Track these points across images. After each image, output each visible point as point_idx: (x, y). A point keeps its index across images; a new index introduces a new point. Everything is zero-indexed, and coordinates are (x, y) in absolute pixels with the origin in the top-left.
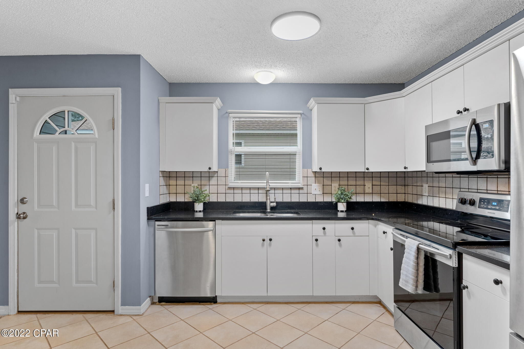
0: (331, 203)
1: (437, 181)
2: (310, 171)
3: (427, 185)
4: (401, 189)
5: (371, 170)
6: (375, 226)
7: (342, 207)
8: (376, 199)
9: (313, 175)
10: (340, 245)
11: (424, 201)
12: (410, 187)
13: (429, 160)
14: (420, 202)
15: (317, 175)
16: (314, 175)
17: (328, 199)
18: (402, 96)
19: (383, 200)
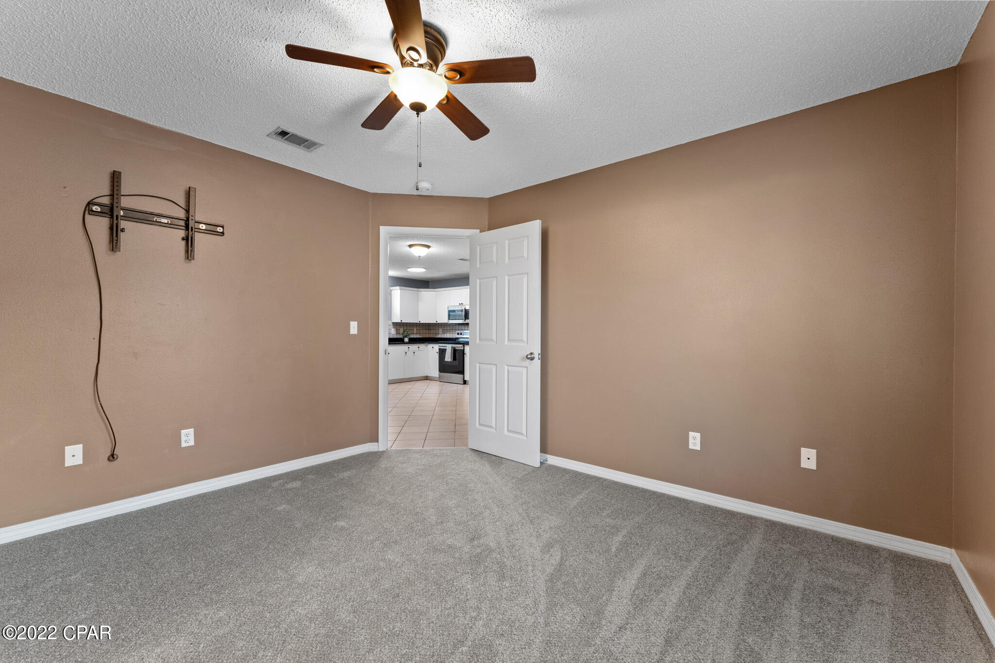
0: (400, 338)
1: (449, 327)
2: (391, 321)
4: (427, 331)
5: (421, 322)
6: (426, 346)
7: (406, 340)
8: (418, 336)
10: (414, 355)
11: (440, 336)
12: (432, 331)
13: (449, 319)
14: (437, 337)
15: (394, 324)
16: (392, 323)
17: (398, 336)
19: (421, 337)
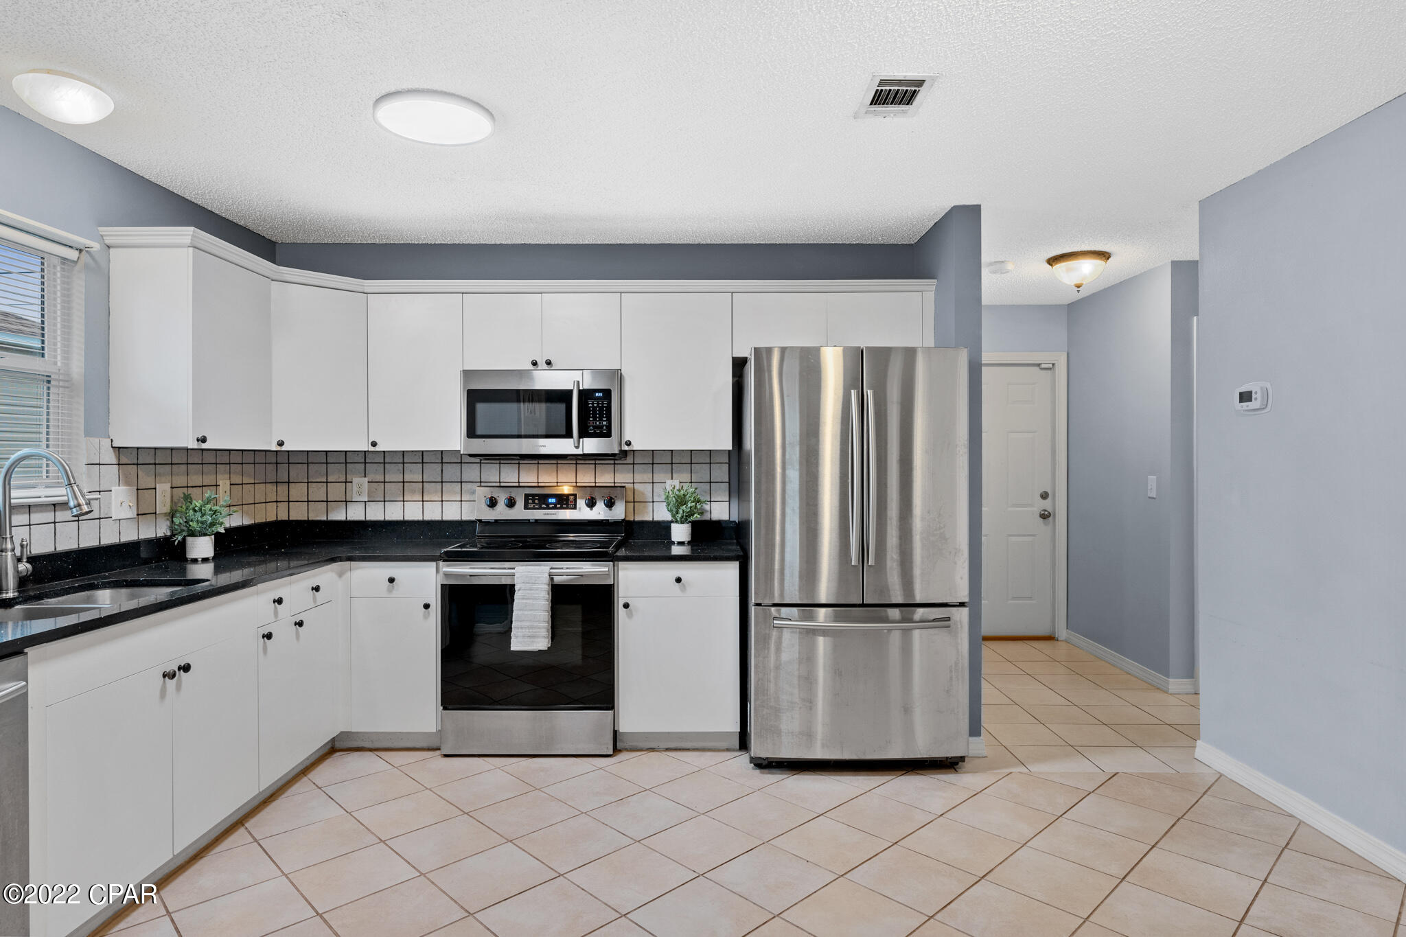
1: (399, 470)
2: (106, 443)
3: (366, 480)
8: (237, 519)
9: (110, 457)
11: (355, 513)
13: (472, 433)
14: (338, 516)
15: (124, 460)
16: (116, 455)
17: (148, 531)
18: (361, 290)
19: (246, 521)
